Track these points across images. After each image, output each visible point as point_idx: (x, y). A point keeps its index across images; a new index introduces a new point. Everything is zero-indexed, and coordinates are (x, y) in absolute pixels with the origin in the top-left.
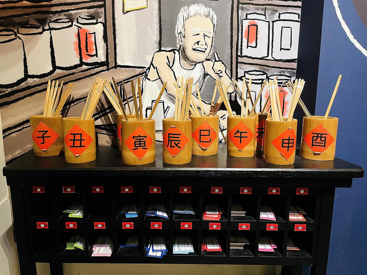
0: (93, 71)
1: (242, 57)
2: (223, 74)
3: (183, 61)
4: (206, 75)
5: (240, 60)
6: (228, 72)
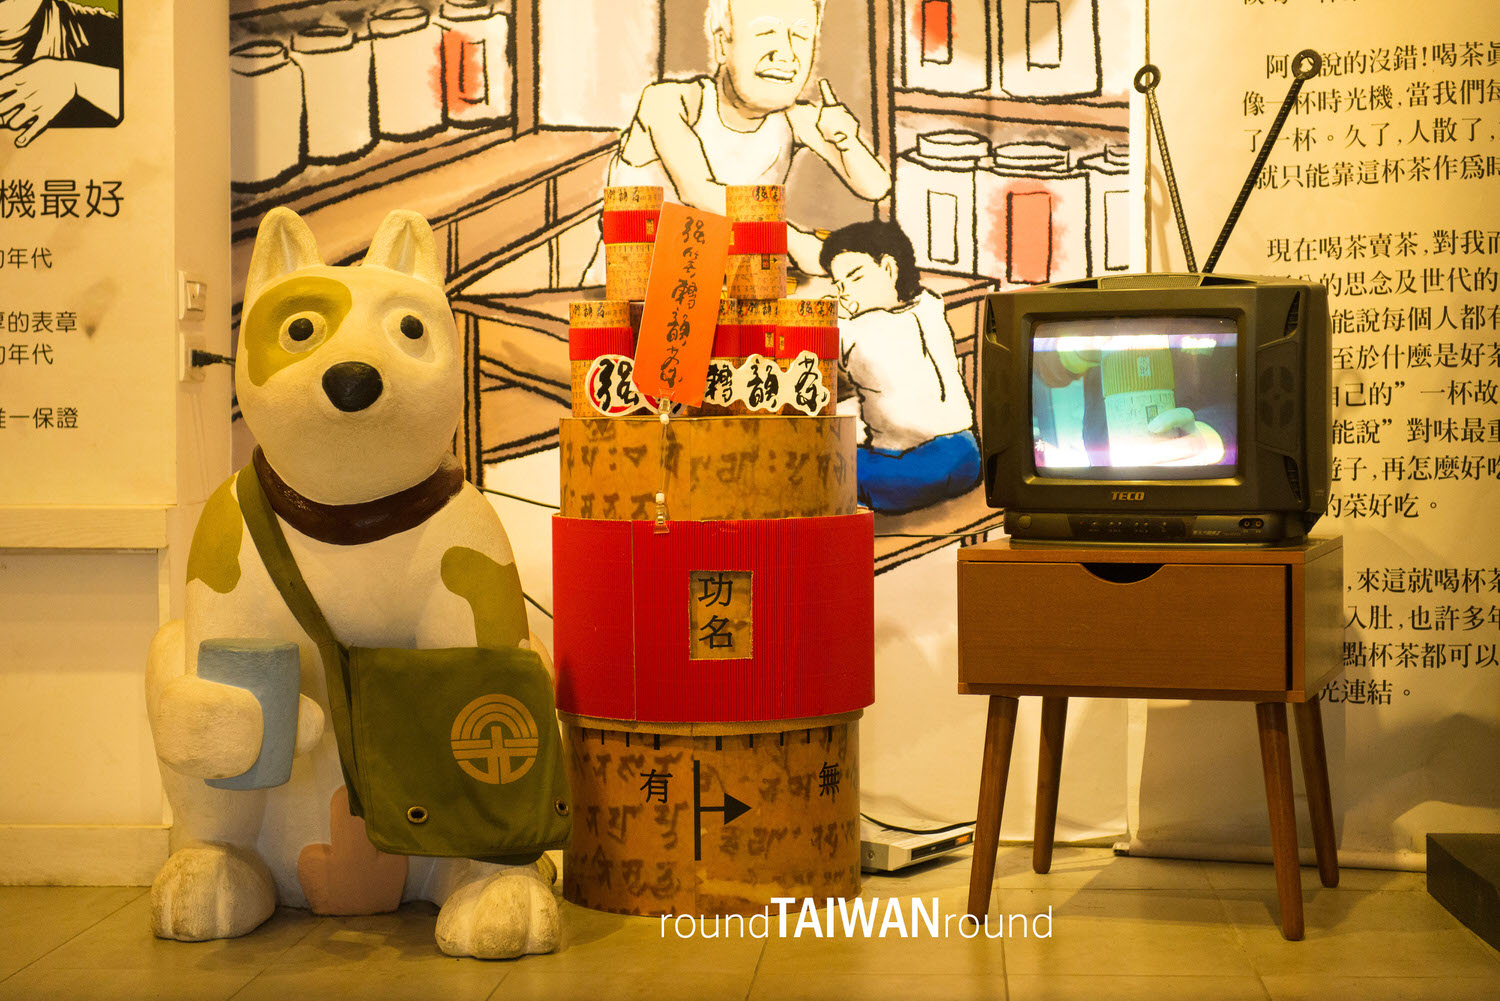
0: (474, 144)
1: (905, 91)
2: (851, 143)
3: (727, 109)
4: (795, 146)
5: (901, 99)
6: (866, 136)
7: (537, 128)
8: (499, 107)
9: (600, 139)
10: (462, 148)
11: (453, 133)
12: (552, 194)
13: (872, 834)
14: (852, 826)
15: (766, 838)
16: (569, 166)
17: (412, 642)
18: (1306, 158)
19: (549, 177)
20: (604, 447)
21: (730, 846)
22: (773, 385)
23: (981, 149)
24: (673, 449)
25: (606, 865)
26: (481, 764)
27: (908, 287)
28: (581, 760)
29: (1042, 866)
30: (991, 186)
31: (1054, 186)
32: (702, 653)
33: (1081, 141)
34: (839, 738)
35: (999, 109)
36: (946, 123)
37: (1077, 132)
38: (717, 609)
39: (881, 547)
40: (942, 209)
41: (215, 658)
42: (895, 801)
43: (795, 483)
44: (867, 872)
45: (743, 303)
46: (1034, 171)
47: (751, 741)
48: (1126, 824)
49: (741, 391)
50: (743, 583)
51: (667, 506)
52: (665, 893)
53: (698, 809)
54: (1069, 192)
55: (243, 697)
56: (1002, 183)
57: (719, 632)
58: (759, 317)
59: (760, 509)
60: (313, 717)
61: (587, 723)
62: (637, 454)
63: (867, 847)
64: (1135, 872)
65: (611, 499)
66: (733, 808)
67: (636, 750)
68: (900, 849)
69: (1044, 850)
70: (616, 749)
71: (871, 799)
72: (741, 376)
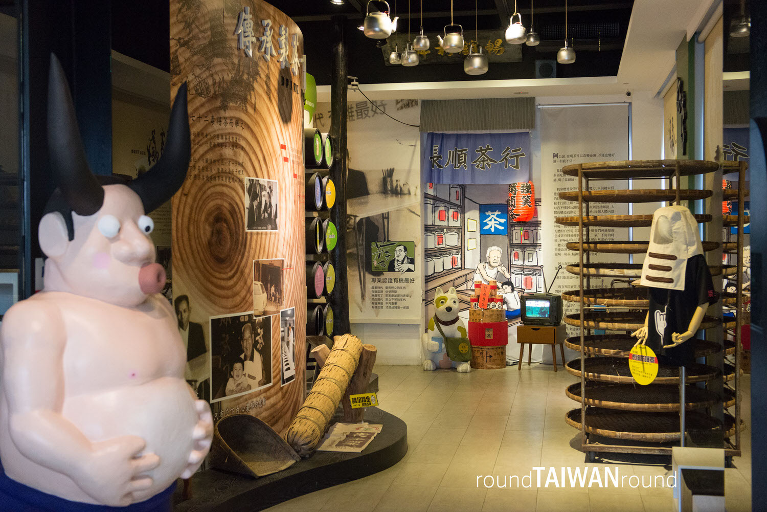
1: (512, 264)
2: (505, 271)
3: (489, 266)
4: (498, 271)
5: (512, 266)
6: (507, 270)
7: (465, 269)
8: (460, 266)
9: (473, 270)
10: (455, 271)
11: (454, 269)
12: (466, 277)
13: (508, 361)
14: (505, 359)
15: (494, 360)
16: (469, 274)
17: (454, 337)
18: (563, 275)
19: (466, 275)
20: (475, 313)
21: (490, 361)
22: (495, 306)
23: (522, 272)
24: (483, 314)
25: (475, 363)
26: (462, 351)
27: (513, 290)
28: (472, 351)
29: (529, 365)
30: (524, 277)
31: (532, 277)
32: (487, 338)
33: (535, 271)
34: (503, 348)
35: (525, 267)
36: (517, 269)
37: (535, 270)
38: (489, 333)
39: (508, 324)
40: (517, 280)
41: (433, 339)
42: (511, 357)
43: (498, 318)
44: (507, 365)
45: (492, 295)
46: (529, 275)
47: (493, 348)
48: (541, 360)
49: (491, 307)
50: (492, 330)
51: (483, 320)
52: (482, 366)
53: (486, 356)
54: (534, 278)
55: (437, 343)
56: (525, 277)
57: (489, 336)
58: (494, 297)
59: (494, 321)
60: (444, 345)
61: (473, 346)
62: (479, 314)
63: (507, 362)
64: (541, 365)
65: (476, 320)
66: (491, 356)
67: (479, 349)
68: (511, 362)
69: (530, 363)
70: (476, 349)
71: (509, 356)
72: (491, 305)
